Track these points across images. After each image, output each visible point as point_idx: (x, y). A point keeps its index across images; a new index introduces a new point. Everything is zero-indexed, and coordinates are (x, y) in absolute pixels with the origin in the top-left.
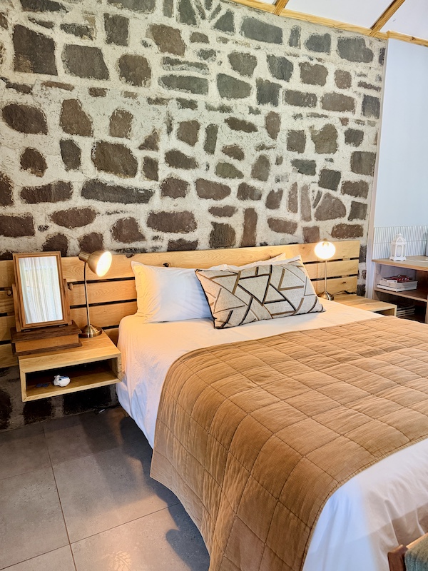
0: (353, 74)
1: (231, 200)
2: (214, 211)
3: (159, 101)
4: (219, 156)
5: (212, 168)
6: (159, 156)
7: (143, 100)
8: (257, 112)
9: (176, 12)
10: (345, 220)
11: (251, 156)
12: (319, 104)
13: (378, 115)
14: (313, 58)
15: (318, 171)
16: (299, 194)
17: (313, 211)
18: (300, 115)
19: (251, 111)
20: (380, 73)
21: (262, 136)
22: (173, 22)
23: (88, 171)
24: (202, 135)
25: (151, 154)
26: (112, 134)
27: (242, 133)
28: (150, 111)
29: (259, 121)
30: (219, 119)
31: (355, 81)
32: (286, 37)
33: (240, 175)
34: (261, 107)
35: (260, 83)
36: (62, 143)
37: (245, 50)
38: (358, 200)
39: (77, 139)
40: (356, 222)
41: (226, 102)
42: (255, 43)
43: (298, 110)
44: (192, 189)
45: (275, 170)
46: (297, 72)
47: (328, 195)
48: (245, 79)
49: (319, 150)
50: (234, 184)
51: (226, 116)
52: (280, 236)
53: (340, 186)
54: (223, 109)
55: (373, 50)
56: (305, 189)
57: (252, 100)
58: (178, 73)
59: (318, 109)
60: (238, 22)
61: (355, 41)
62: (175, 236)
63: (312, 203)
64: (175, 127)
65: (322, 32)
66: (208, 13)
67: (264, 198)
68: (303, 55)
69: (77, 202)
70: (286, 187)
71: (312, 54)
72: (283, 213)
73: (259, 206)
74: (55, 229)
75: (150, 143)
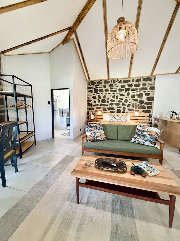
0: (147, 84)
1: (120, 106)
2: (117, 107)
3: (110, 94)
4: (118, 100)
5: (117, 101)
6: (109, 100)
7: (108, 94)
8: (125, 93)
9: (112, 82)
10: (146, 109)
11: (124, 99)
12: (138, 90)
13: (154, 90)
14: (137, 83)
15: (138, 101)
16: (134, 105)
17: (138, 108)
18: (134, 92)
19: (124, 93)
20: (154, 82)
21: (126, 96)
22: (112, 84)
23: (101, 103)
24: (116, 97)
25: (108, 100)
26: (103, 98)
27: (122, 96)
28: (108, 95)
29: (126, 94)
30: (118, 95)
31: (147, 85)
32: (131, 81)
33: (122, 102)
34: (126, 92)
35: (126, 89)
36: (98, 100)
37: (123, 85)
38: (149, 105)
39: (99, 99)
40: (148, 110)
41: (120, 92)
42: (125, 83)
43: (134, 91)
44: (114, 104)
45: (129, 101)
46: (133, 85)
47: (141, 105)
48: (123, 88)
49: (138, 97)
50: (121, 103)
51: (120, 94)
52: (130, 111)
53: (144, 103)
54: (119, 93)
55: (152, 78)
56: (136, 104)
57: (124, 91)
58: (112, 90)
59: (138, 91)
60: (122, 81)
61: (147, 78)
62: (111, 111)
63: (137, 106)
64: (112, 96)
65: (139, 78)
66: (117, 81)
67: (127, 105)
68: (135, 83)
69: (99, 106)
70: (131, 104)
71: (137, 82)
72: (131, 107)
73: (126, 107)
74: (96, 109)
75: (108, 99)
